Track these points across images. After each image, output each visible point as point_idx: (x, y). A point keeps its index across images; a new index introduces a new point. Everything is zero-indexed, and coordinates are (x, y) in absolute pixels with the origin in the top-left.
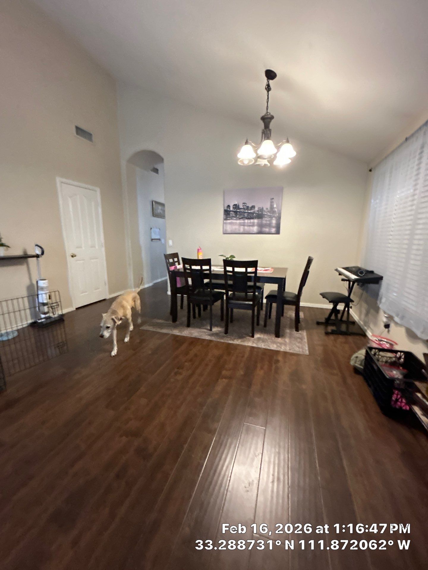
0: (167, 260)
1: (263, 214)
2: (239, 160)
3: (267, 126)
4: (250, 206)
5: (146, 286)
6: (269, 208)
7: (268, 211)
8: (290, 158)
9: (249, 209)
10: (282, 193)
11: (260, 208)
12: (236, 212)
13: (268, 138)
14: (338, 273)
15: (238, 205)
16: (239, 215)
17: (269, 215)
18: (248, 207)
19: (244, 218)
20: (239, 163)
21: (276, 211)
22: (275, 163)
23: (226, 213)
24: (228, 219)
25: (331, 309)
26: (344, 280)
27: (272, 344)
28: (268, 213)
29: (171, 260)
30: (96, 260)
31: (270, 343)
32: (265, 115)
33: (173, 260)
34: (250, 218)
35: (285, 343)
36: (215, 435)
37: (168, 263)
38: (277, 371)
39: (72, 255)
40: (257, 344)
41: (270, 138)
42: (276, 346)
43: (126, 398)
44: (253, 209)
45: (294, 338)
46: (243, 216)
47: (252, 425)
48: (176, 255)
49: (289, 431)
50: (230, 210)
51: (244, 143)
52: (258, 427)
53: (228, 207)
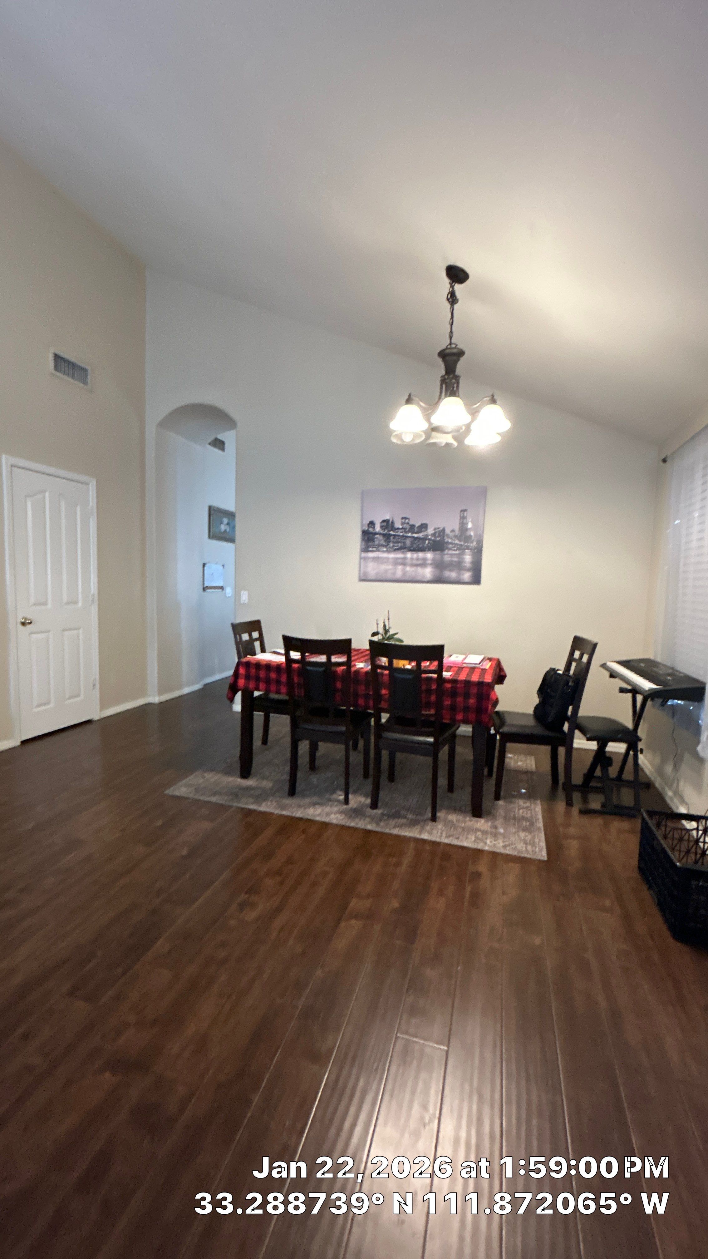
0: (238, 636)
1: (445, 542)
2: (394, 434)
3: (450, 370)
4: (418, 525)
5: (186, 690)
6: (457, 532)
7: (456, 536)
8: (498, 432)
9: (416, 530)
10: (485, 502)
11: (438, 528)
12: (387, 537)
13: (453, 392)
14: (607, 674)
15: (393, 522)
16: (394, 543)
17: (458, 544)
18: (412, 526)
19: (405, 548)
20: (394, 440)
21: (471, 536)
22: (468, 441)
23: (366, 538)
24: (371, 549)
25: (592, 750)
26: (622, 690)
27: (465, 834)
28: (455, 541)
29: (245, 637)
30: (75, 632)
31: (461, 830)
32: (447, 348)
33: (250, 635)
34: (417, 548)
35: (494, 830)
36: (327, 1068)
37: (238, 642)
38: (477, 899)
39: (23, 620)
40: (430, 833)
41: (457, 394)
42: (473, 839)
43: (120, 970)
44: (424, 531)
45: (514, 818)
46: (402, 544)
47: (415, 1039)
48: (255, 625)
49: (504, 1055)
50: (374, 532)
51: (404, 401)
52: (431, 1044)
53: (370, 525)
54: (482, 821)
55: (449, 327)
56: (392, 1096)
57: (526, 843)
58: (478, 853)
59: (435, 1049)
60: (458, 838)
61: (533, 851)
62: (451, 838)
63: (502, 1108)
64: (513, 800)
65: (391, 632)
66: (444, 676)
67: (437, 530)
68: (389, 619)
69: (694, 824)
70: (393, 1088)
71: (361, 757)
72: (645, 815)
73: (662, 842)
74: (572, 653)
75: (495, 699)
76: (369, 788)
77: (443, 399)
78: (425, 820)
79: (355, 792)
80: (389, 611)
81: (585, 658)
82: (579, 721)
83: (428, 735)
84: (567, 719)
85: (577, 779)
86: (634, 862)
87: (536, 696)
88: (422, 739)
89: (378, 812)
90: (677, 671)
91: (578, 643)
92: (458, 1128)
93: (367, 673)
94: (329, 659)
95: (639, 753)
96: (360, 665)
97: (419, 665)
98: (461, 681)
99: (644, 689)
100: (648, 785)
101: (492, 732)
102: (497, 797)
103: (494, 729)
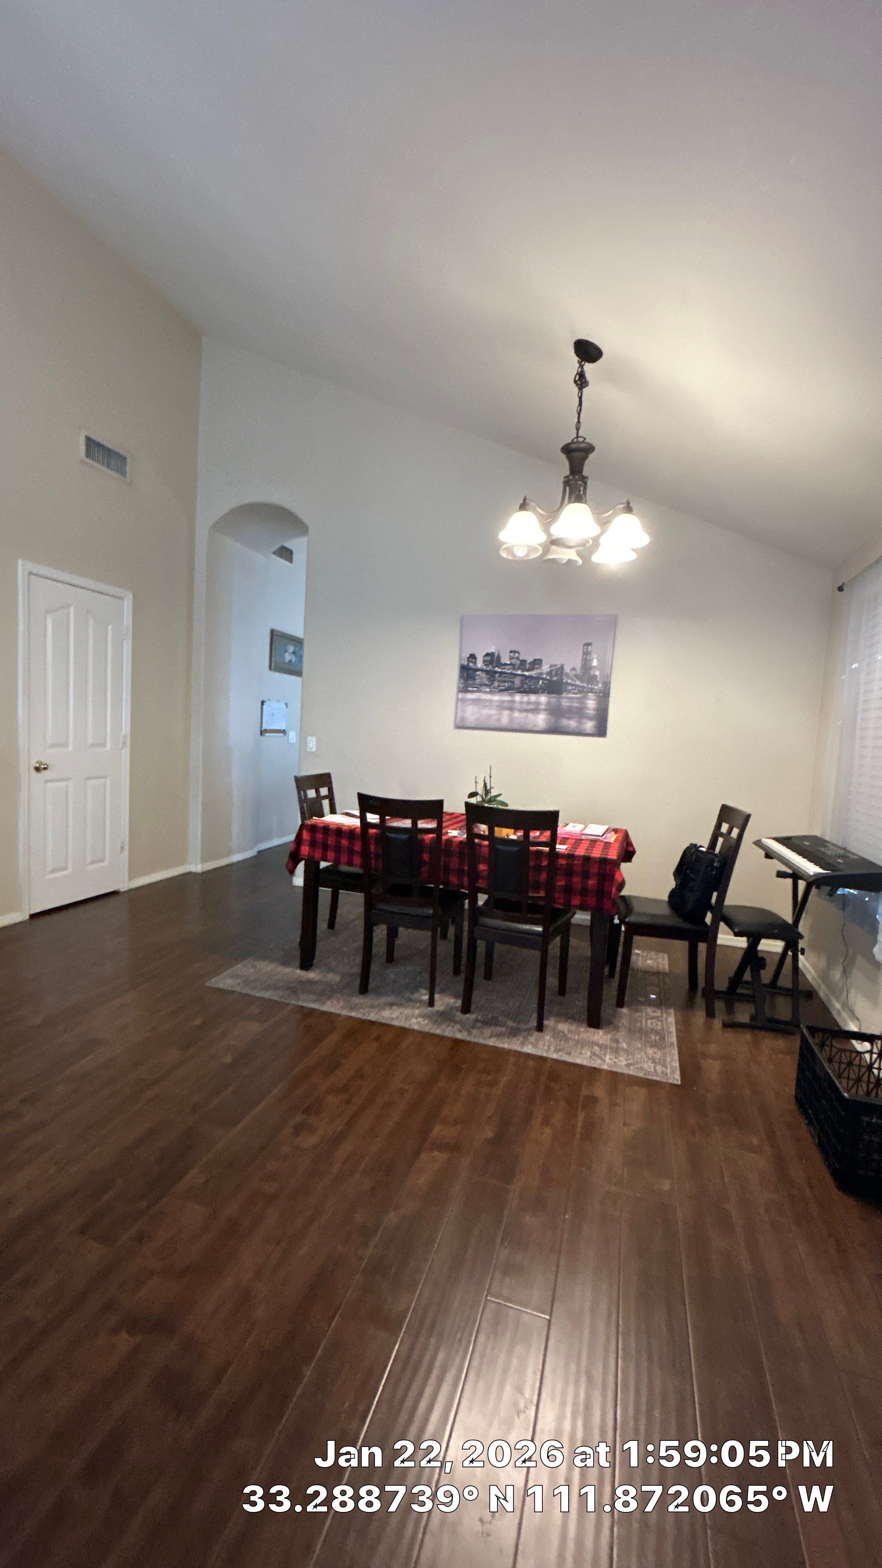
0: (302, 792)
1: (563, 683)
2: (504, 547)
3: (576, 469)
4: (530, 660)
5: (237, 858)
6: (579, 671)
7: (576, 676)
8: (633, 548)
9: (527, 668)
10: (615, 634)
11: (556, 665)
12: (491, 674)
13: (579, 499)
14: (763, 853)
15: (499, 657)
16: (498, 681)
17: (579, 686)
18: (523, 662)
19: (513, 690)
20: (504, 554)
21: (597, 676)
22: (596, 558)
23: (465, 675)
24: (470, 689)
25: (741, 948)
26: (781, 875)
27: (579, 1047)
28: (576, 682)
29: (311, 794)
30: (102, 781)
31: (574, 1043)
32: (573, 442)
33: (317, 792)
34: (528, 690)
35: (615, 1045)
36: (399, 1336)
37: (303, 800)
38: (590, 1130)
39: (37, 765)
40: (534, 1045)
41: (584, 500)
42: (589, 1054)
43: (144, 1204)
44: (537, 669)
45: (641, 1030)
46: (510, 684)
47: (509, 1305)
48: (325, 780)
49: (620, 1329)
50: (475, 667)
51: (518, 507)
52: (529, 1311)
53: (470, 659)
54: (601, 1032)
55: (577, 415)
56: (478, 1376)
57: (654, 1062)
58: (593, 1072)
59: (534, 1318)
60: (569, 1053)
61: (663, 1073)
62: (561, 1053)
63: (617, 1393)
64: (640, 1007)
65: (494, 793)
66: (557, 850)
67: (553, 668)
68: (490, 777)
69: (867, 1046)
70: (480, 1364)
71: (452, 947)
72: (805, 1031)
73: (826, 1065)
74: (718, 826)
75: (621, 880)
76: (461, 987)
77: (566, 506)
78: (528, 1030)
79: (442, 991)
80: (490, 767)
81: (735, 833)
82: (725, 910)
83: (537, 923)
84: (710, 908)
85: (721, 984)
86: (791, 1089)
87: (672, 878)
88: (527, 927)
89: (471, 1017)
90: (849, 852)
91: (726, 813)
92: (560, 1418)
93: (461, 842)
94: (415, 824)
95: (799, 953)
96: (453, 833)
97: (526, 835)
98: (580, 856)
99: (808, 874)
100: (810, 994)
101: (616, 921)
102: (620, 1003)
103: (619, 919)
